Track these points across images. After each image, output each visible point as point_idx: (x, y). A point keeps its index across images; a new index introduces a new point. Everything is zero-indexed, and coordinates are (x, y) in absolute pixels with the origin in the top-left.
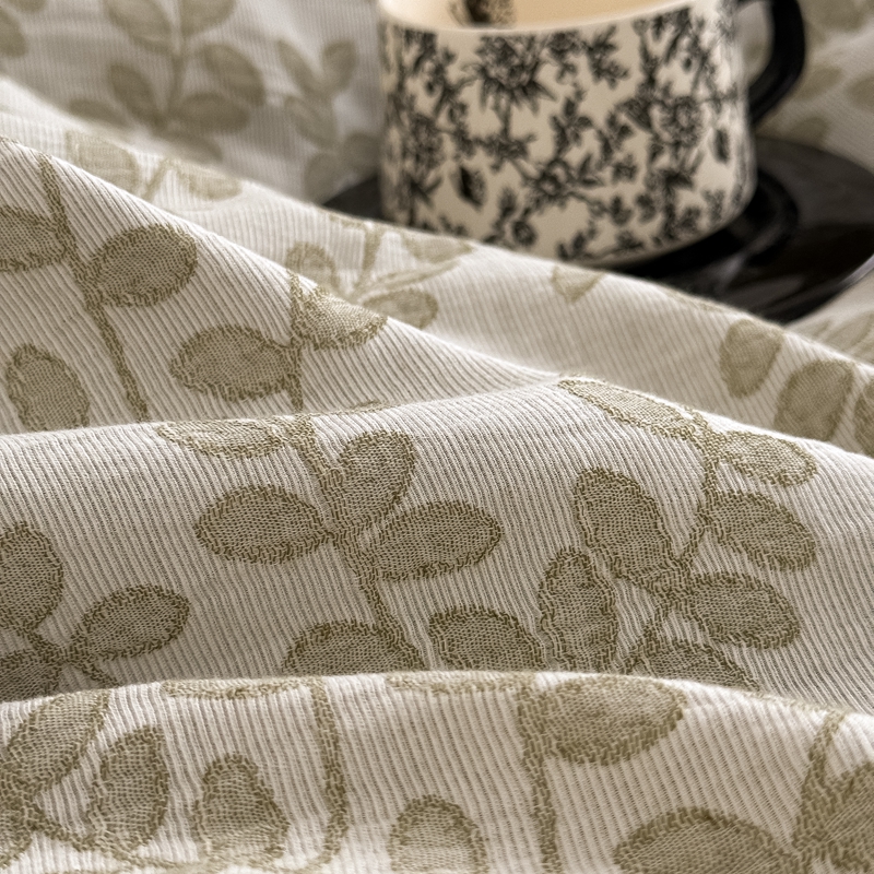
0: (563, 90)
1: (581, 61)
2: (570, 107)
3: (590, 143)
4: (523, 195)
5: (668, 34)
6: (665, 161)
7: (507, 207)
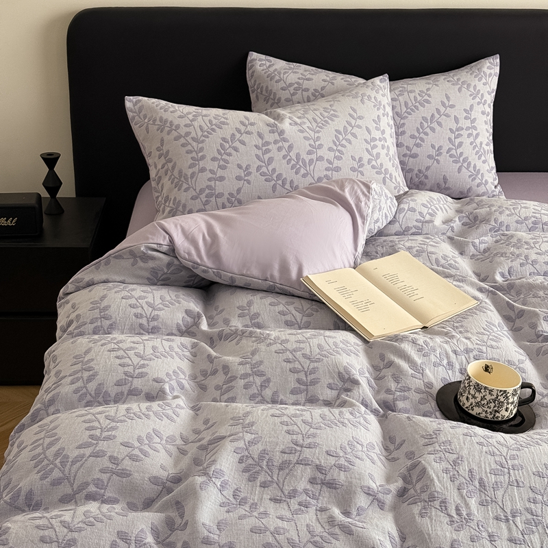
0: (484, 394)
1: (488, 391)
2: (484, 396)
3: (485, 402)
4: (474, 404)
5: (502, 393)
6: (496, 408)
7: (471, 405)
